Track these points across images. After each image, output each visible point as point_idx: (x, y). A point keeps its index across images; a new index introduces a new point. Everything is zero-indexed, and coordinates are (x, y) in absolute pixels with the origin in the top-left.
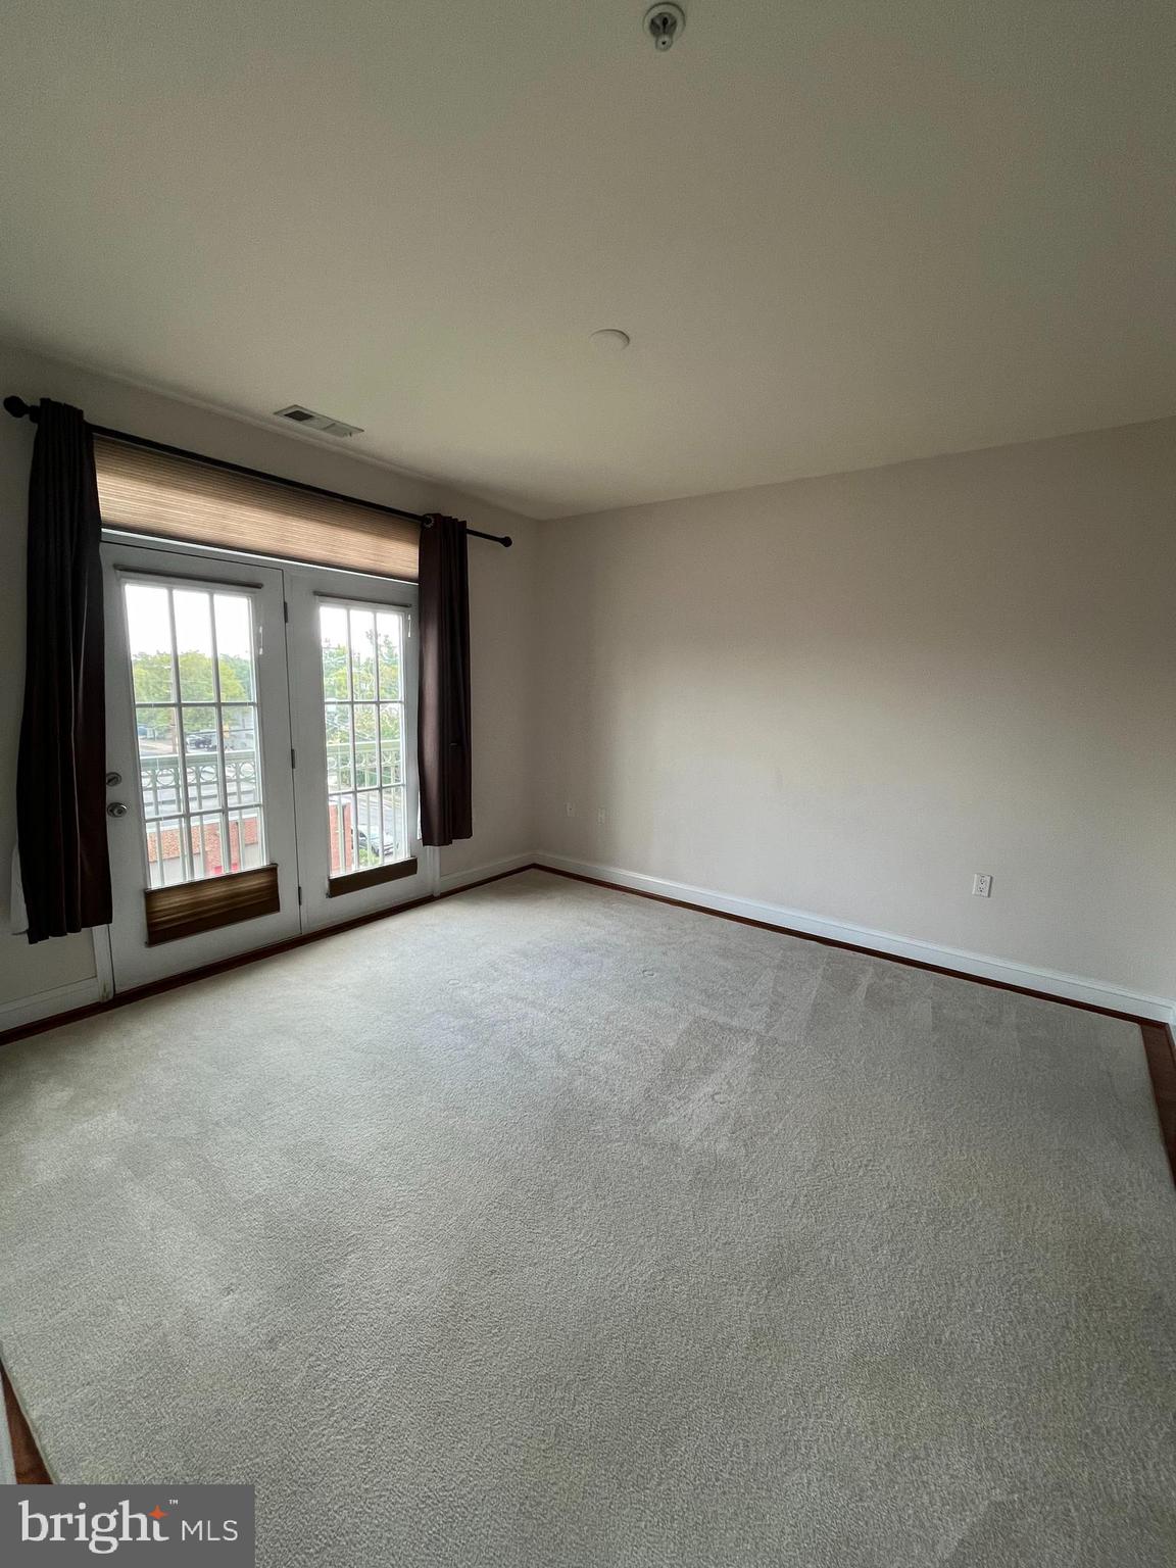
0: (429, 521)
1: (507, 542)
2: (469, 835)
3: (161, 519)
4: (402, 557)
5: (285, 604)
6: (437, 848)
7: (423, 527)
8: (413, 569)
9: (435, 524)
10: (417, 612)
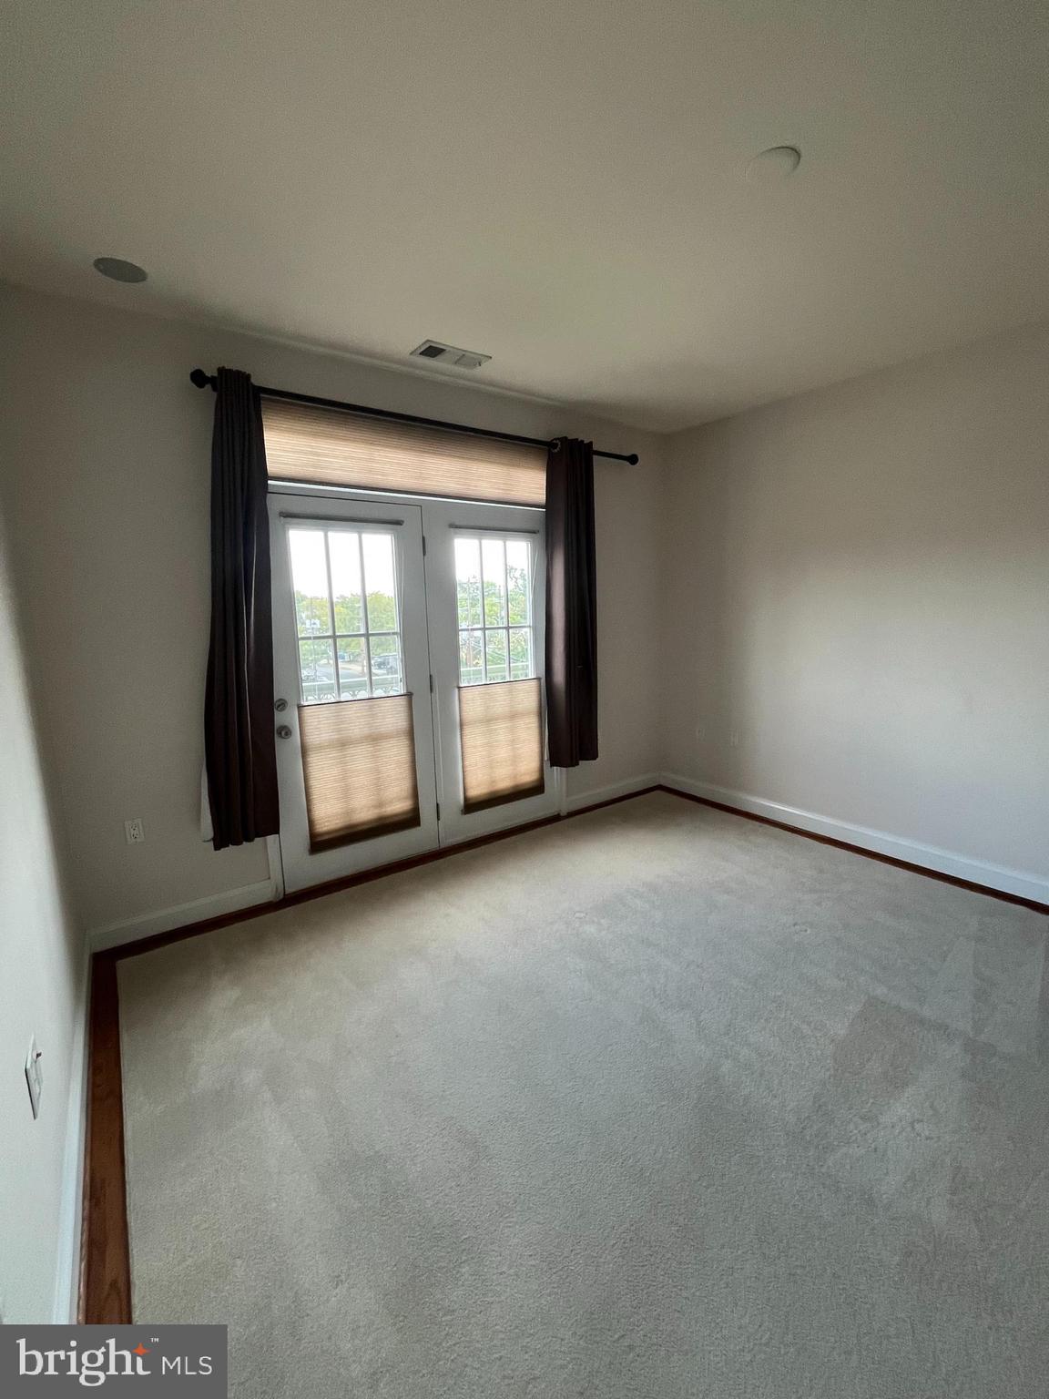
0: (555, 446)
1: (633, 459)
2: (594, 756)
3: (316, 467)
4: (530, 483)
5: (423, 538)
6: (564, 769)
7: (549, 451)
8: (541, 497)
9: (561, 449)
10: (544, 538)
